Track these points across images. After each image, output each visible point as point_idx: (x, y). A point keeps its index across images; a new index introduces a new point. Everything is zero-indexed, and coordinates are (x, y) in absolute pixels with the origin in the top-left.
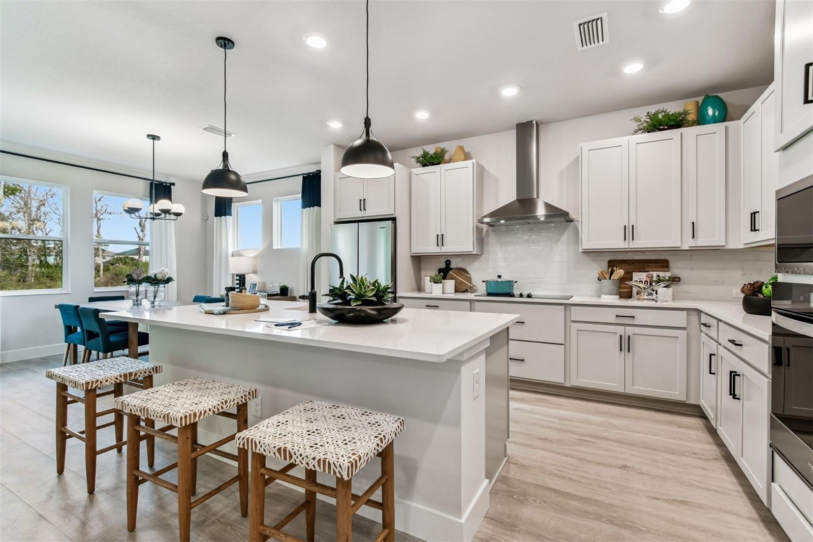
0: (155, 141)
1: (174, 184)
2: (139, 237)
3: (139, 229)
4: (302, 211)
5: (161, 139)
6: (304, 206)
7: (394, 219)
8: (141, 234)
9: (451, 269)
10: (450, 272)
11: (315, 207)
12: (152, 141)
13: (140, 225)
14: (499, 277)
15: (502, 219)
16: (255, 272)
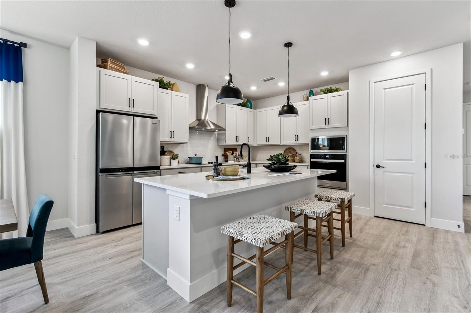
9: (166, 152)
10: (166, 153)
14: (196, 155)
15: (203, 128)
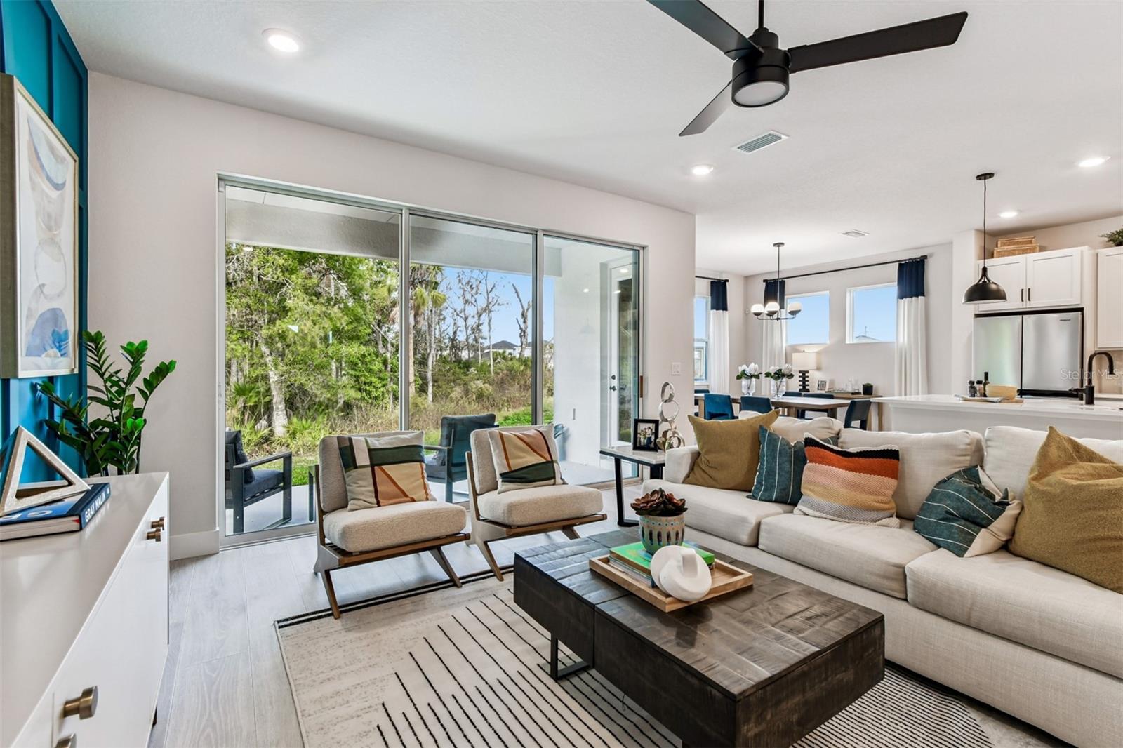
1: (727, 281)
2: (521, 329)
3: (521, 321)
4: (898, 301)
6: (902, 296)
7: (1081, 310)
8: (523, 326)
11: (920, 297)
13: (523, 315)
16: (819, 369)
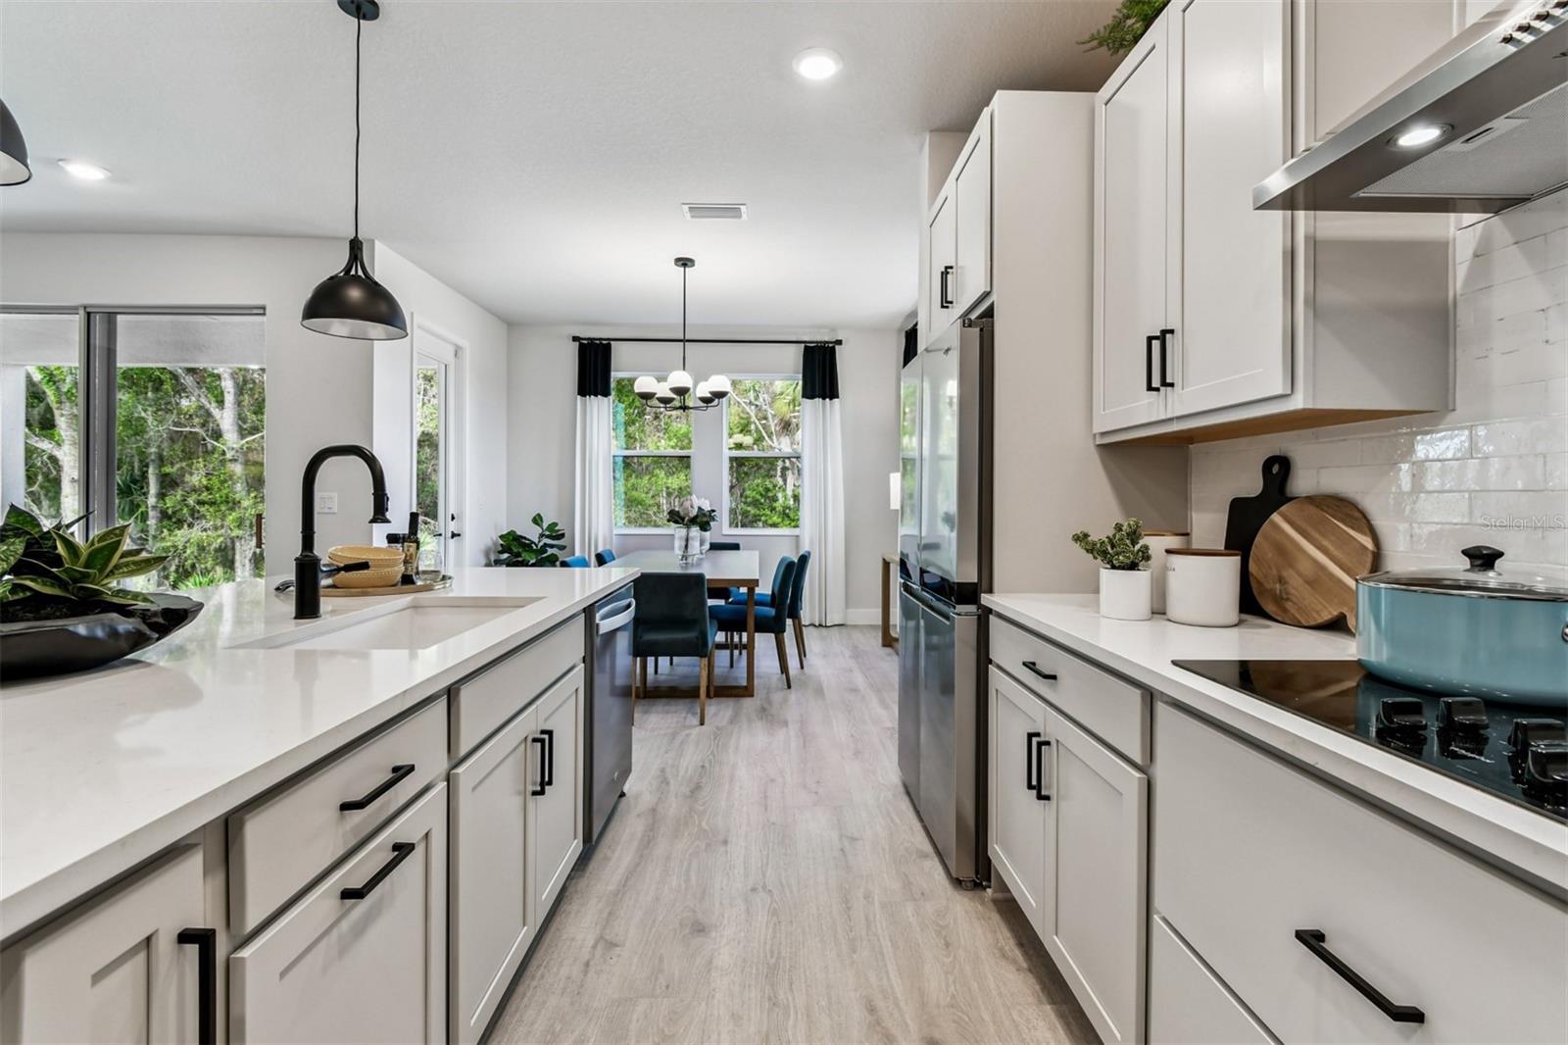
0: (687, 269)
1: (839, 342)
5: (696, 263)
10: (1276, 517)
12: (682, 269)
